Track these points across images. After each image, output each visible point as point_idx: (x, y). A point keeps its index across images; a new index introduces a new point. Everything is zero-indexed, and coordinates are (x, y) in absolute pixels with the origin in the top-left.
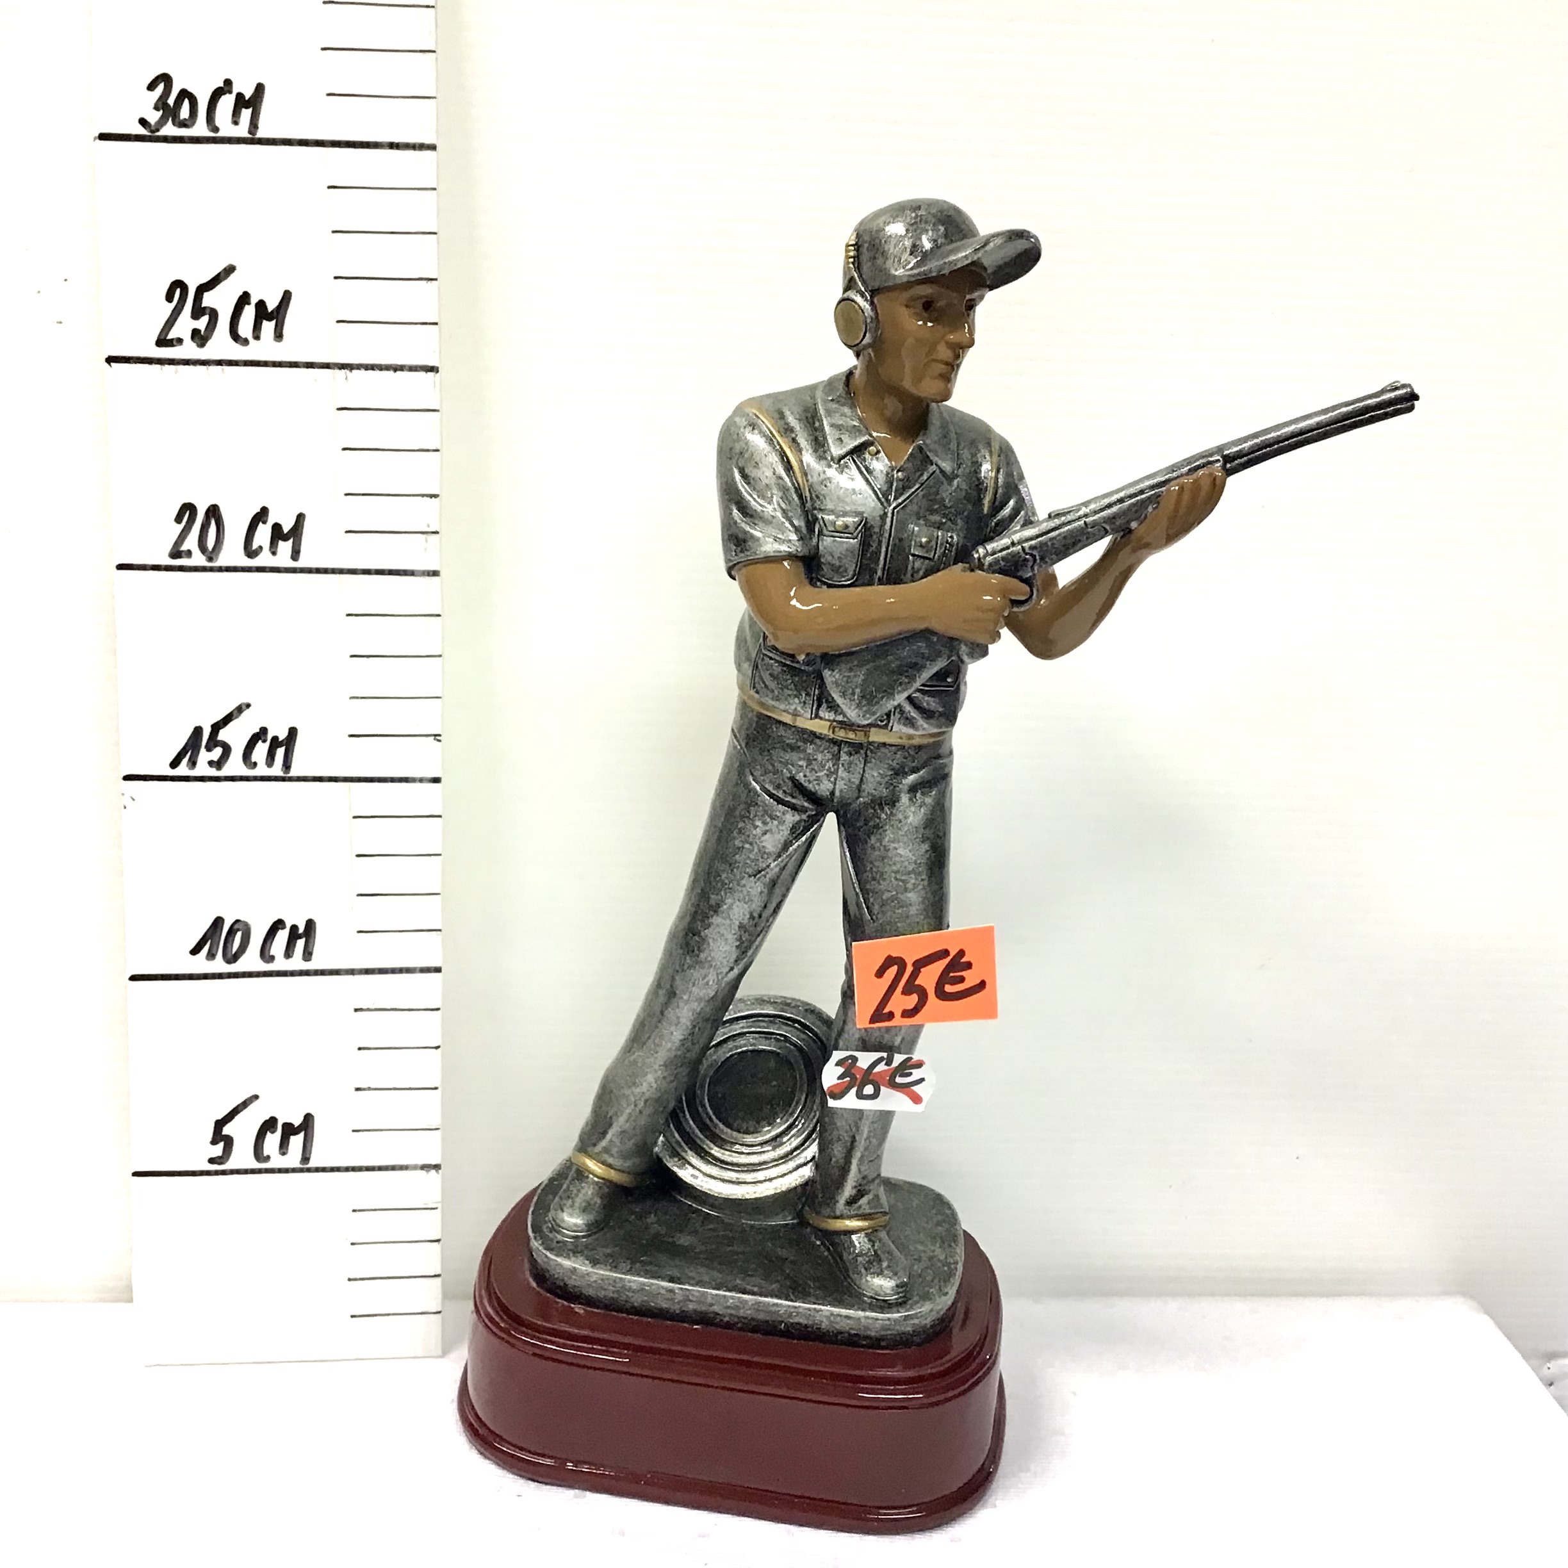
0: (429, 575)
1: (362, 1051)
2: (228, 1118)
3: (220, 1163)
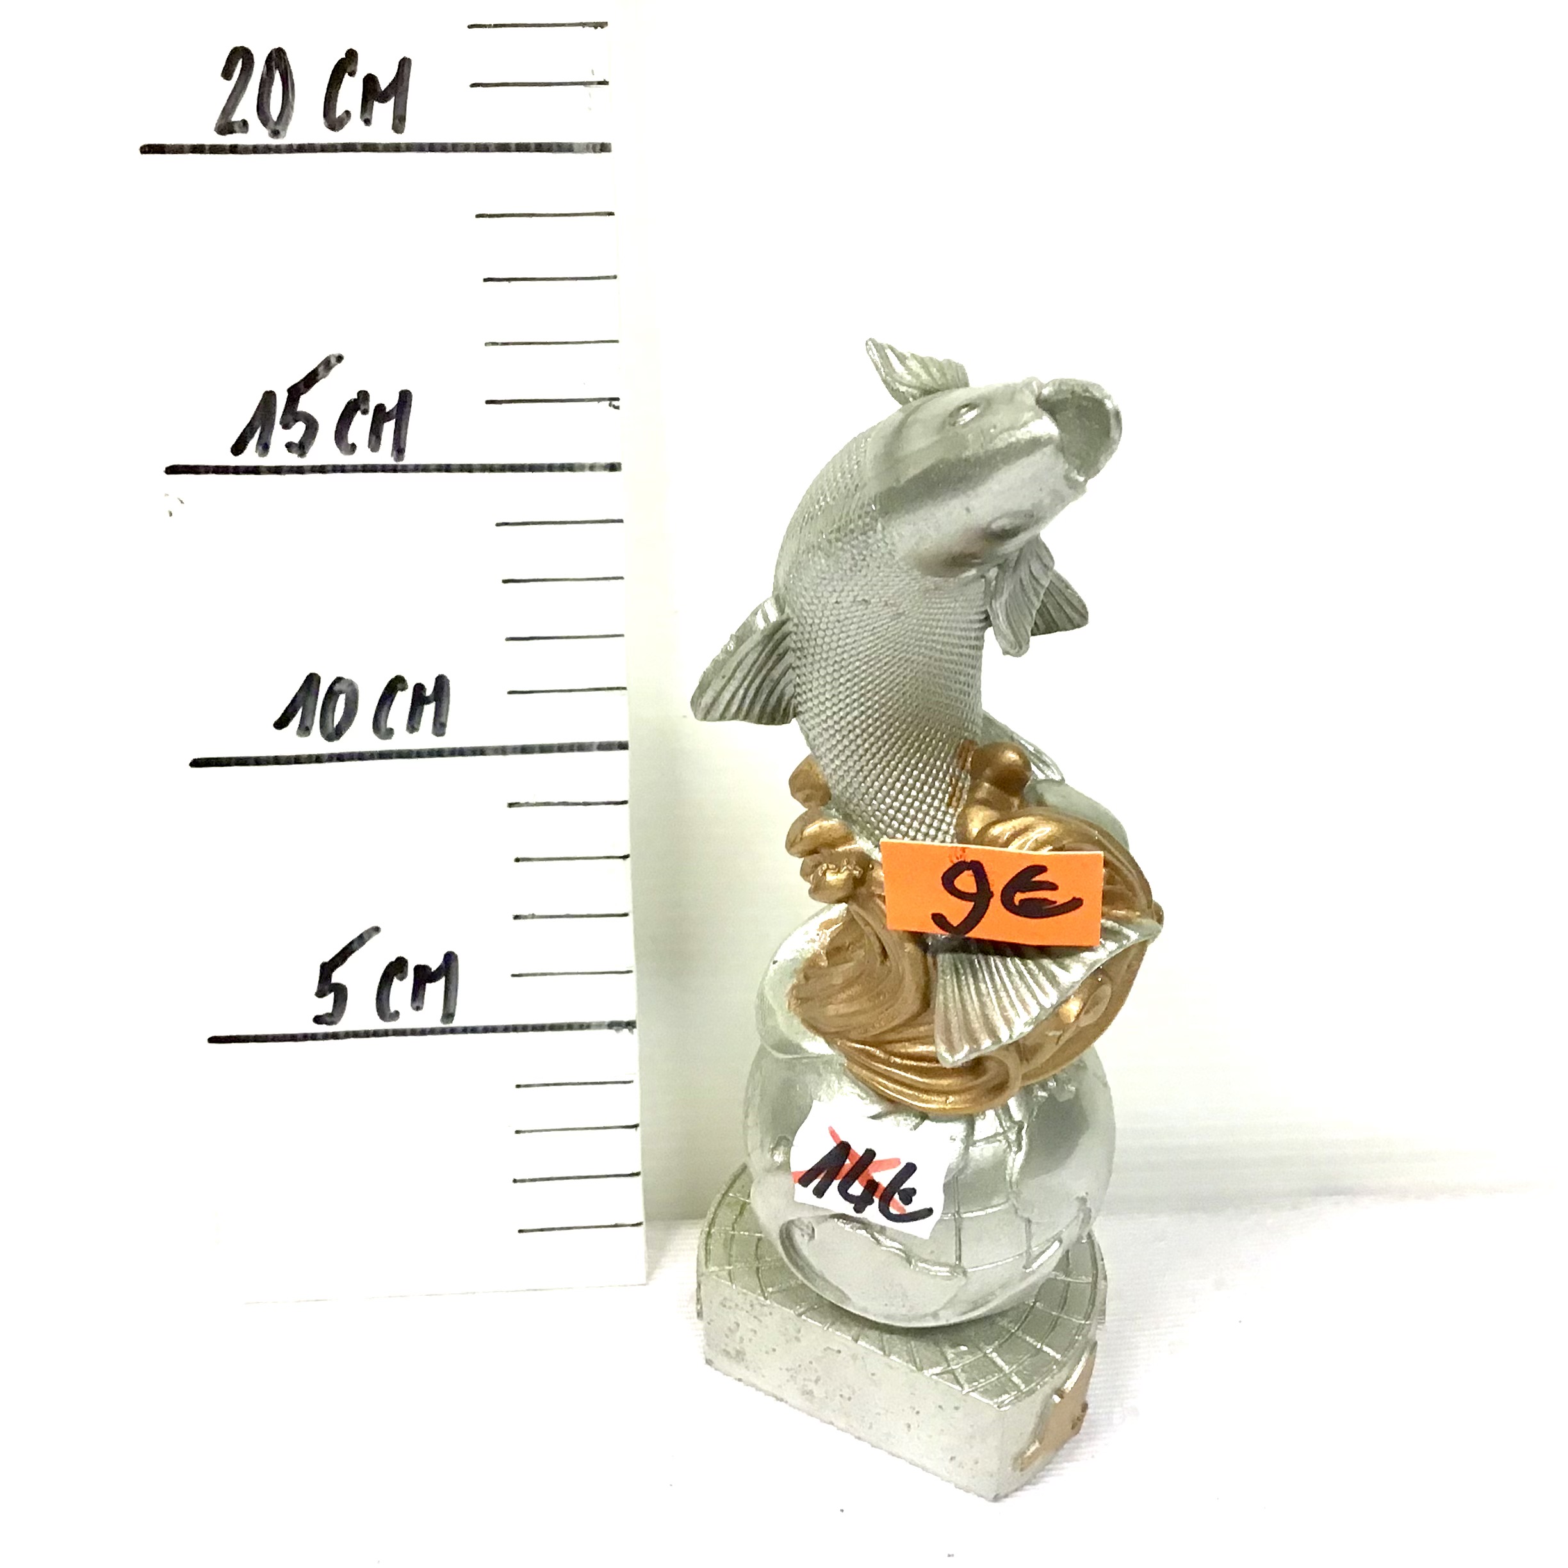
0: (595, 152)
1: (520, 863)
2: (337, 960)
3: (331, 1023)
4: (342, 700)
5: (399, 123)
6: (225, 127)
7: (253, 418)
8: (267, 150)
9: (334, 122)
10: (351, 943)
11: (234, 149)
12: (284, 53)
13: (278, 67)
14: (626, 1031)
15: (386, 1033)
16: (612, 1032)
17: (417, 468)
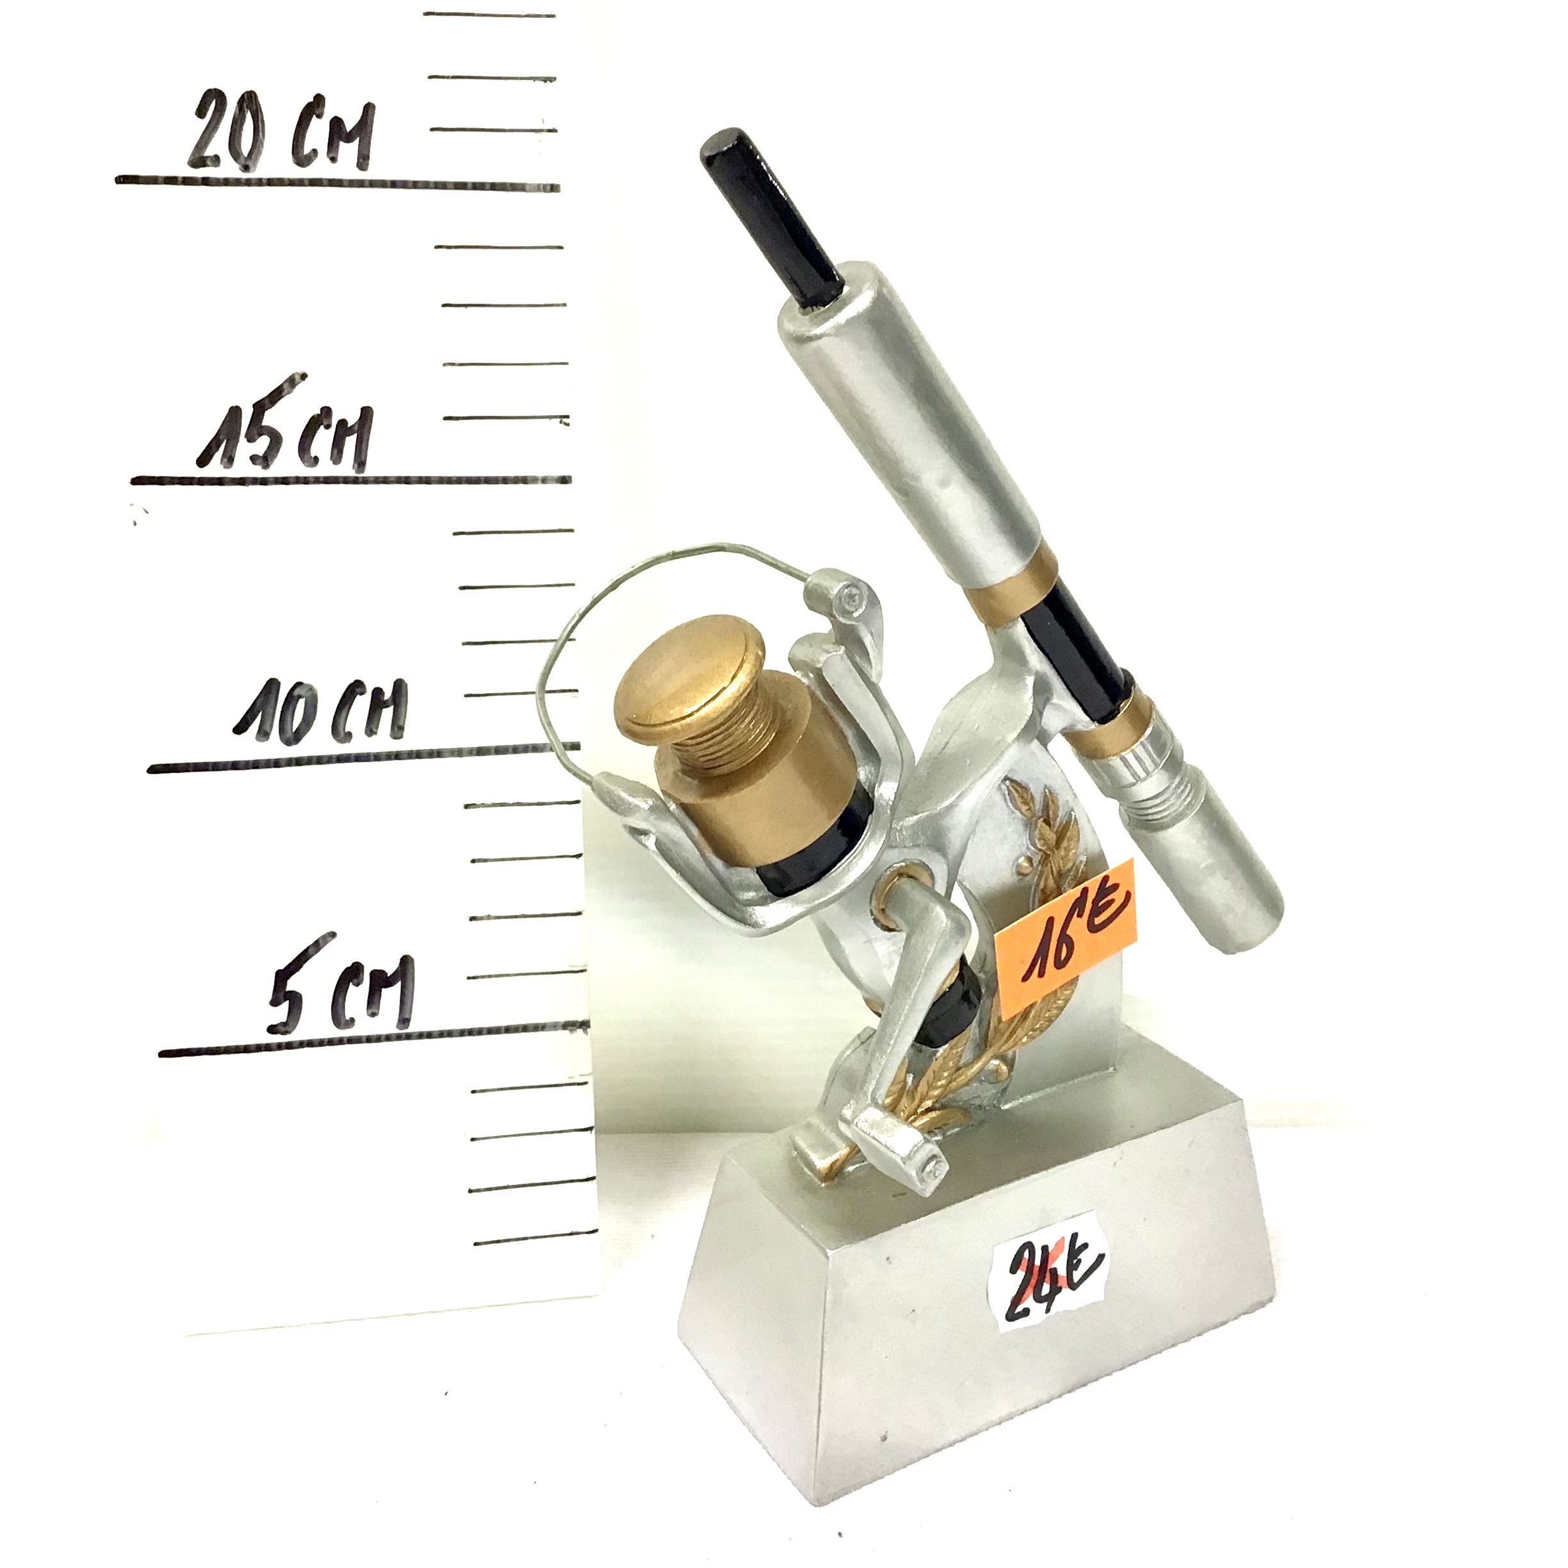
0: (545, 190)
1: (476, 864)
2: (293, 967)
3: (285, 1033)
4: (301, 704)
5: (363, 161)
6: (198, 161)
7: (219, 431)
8: (237, 182)
9: (302, 159)
10: (308, 948)
11: (206, 182)
12: (256, 96)
13: (248, 108)
14: (580, 1031)
15: (341, 1041)
16: (567, 1032)
17: (378, 480)
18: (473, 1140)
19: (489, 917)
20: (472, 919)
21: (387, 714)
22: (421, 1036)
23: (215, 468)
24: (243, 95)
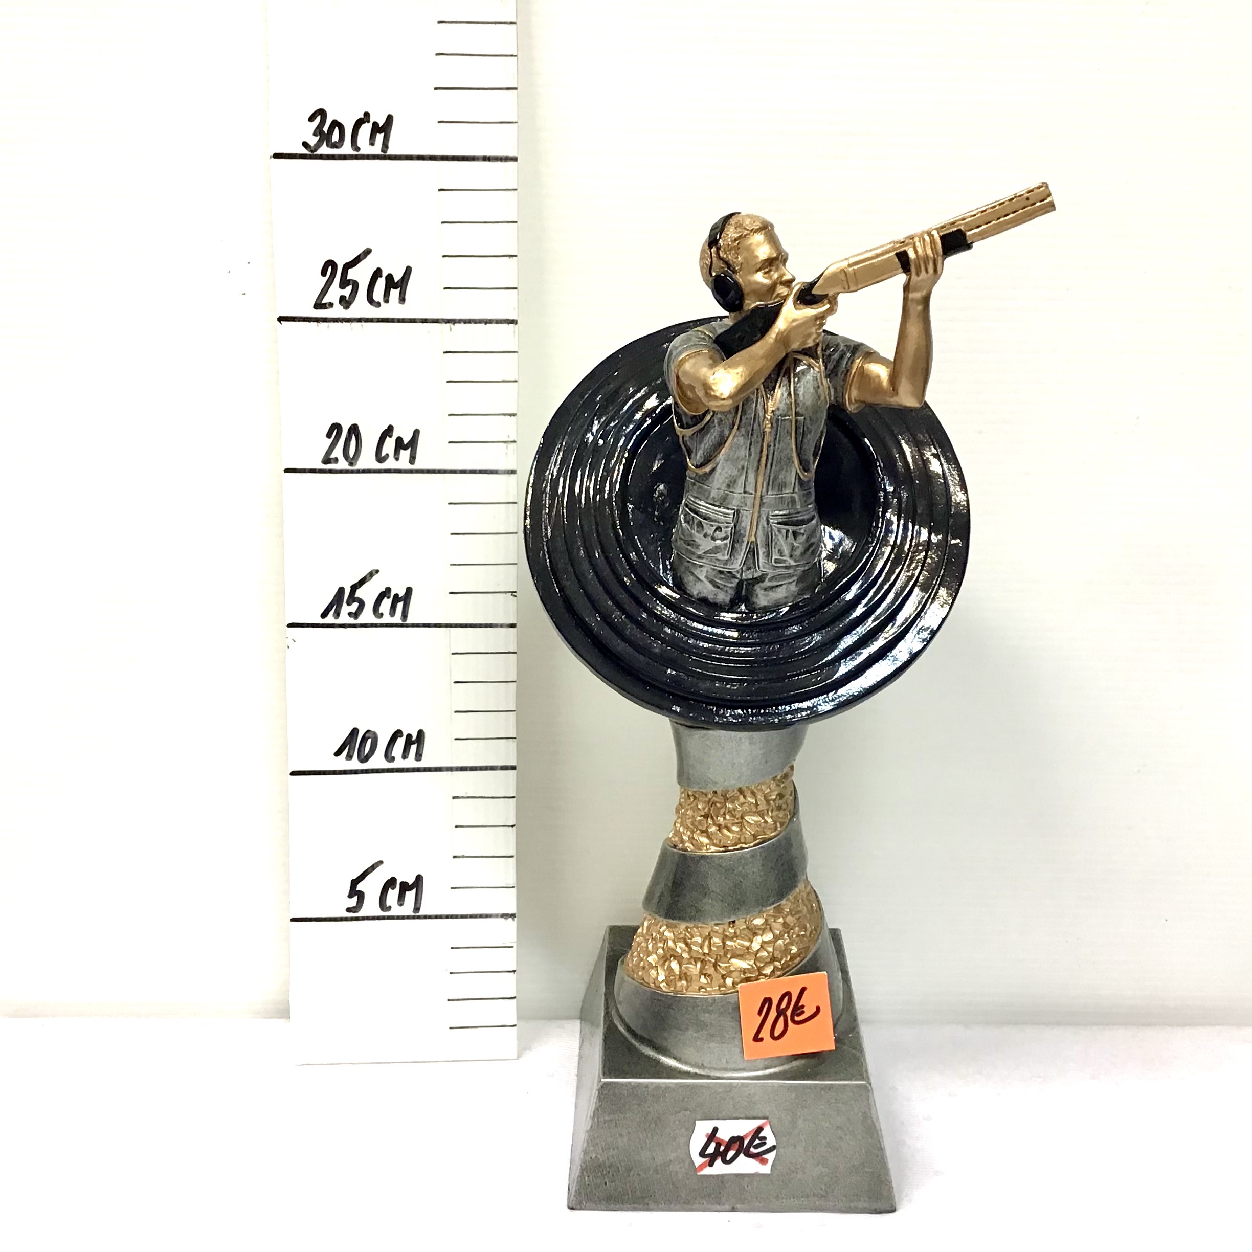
0: (508, 474)
1: (458, 828)
2: (360, 878)
3: (355, 912)
4: (369, 741)
5: (412, 459)
6: (327, 460)
7: (333, 600)
8: (347, 471)
9: (380, 458)
10: (368, 869)
11: (331, 471)
12: (358, 427)
13: (354, 433)
14: (510, 919)
15: (383, 918)
16: (503, 919)
17: (413, 625)
18: (451, 973)
19: (463, 857)
20: (455, 857)
21: (414, 748)
22: (425, 917)
23: (330, 619)
24: (351, 427)
